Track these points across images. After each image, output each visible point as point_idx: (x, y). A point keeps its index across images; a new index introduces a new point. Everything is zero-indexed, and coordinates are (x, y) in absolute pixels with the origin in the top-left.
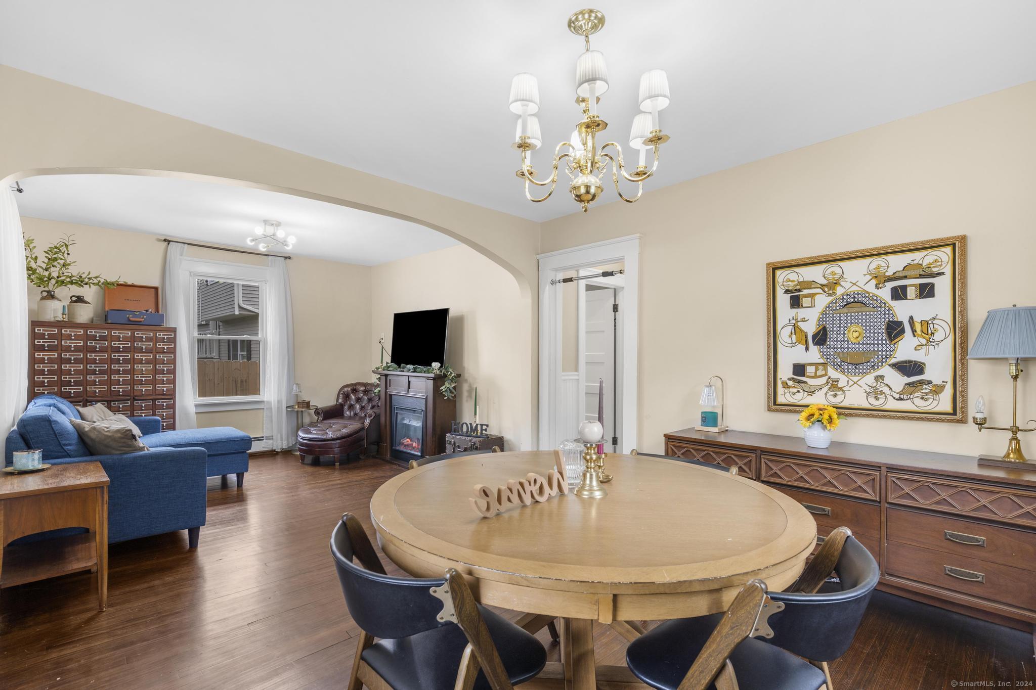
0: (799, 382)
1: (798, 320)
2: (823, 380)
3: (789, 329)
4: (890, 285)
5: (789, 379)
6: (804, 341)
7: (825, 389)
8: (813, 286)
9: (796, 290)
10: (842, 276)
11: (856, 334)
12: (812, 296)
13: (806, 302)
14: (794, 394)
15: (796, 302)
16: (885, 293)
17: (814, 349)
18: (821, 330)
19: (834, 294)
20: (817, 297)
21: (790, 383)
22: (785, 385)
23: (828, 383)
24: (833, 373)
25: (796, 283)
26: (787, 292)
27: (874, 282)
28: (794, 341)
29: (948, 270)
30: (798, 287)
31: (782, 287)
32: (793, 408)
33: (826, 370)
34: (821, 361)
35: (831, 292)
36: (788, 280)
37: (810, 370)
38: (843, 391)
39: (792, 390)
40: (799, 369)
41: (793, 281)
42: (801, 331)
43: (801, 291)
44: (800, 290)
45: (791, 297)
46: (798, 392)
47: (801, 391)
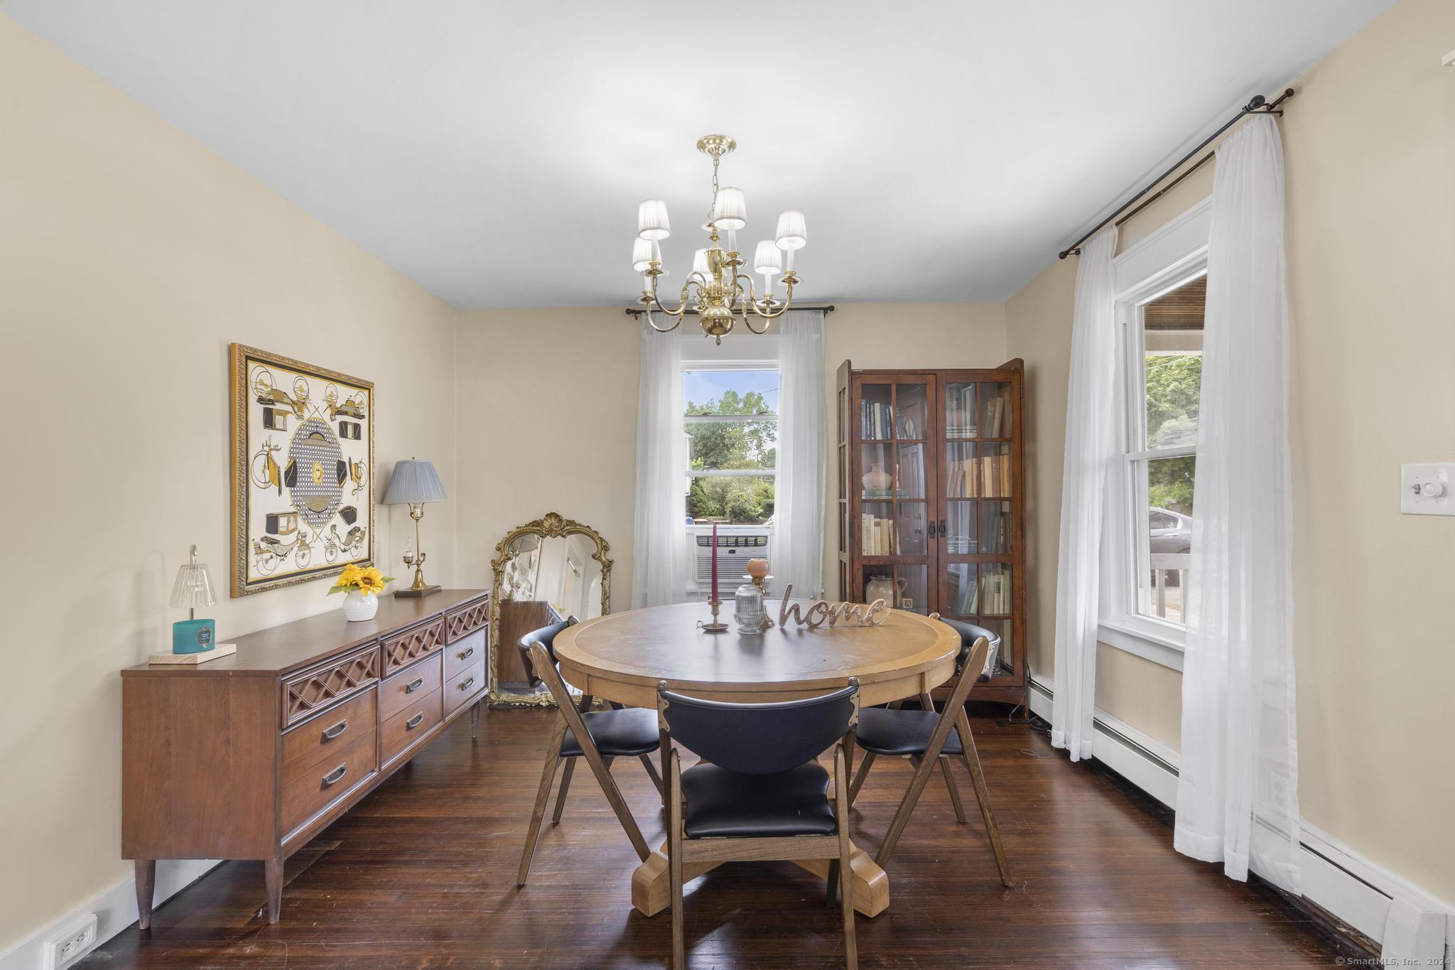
0: (273, 542)
1: (272, 447)
2: (293, 536)
3: (262, 460)
4: (340, 418)
5: (262, 540)
6: (277, 480)
7: (296, 548)
8: (285, 400)
9: (269, 400)
10: (308, 396)
11: (318, 474)
12: (284, 413)
13: (278, 420)
14: (267, 561)
15: (269, 421)
16: (335, 427)
17: (286, 490)
18: (292, 465)
19: (300, 417)
20: (289, 416)
21: (264, 545)
22: (259, 551)
23: (298, 539)
24: (303, 526)
25: (270, 389)
26: (261, 400)
27: (329, 411)
28: (267, 481)
29: (366, 414)
30: (271, 397)
31: (255, 390)
32: (268, 584)
33: (296, 521)
34: (293, 509)
35: (299, 413)
36: (262, 383)
37: (283, 522)
38: (309, 548)
39: (267, 556)
40: (272, 522)
41: (266, 385)
42: (275, 464)
43: (273, 404)
44: (272, 402)
45: (265, 409)
46: (271, 557)
47: (274, 555)
